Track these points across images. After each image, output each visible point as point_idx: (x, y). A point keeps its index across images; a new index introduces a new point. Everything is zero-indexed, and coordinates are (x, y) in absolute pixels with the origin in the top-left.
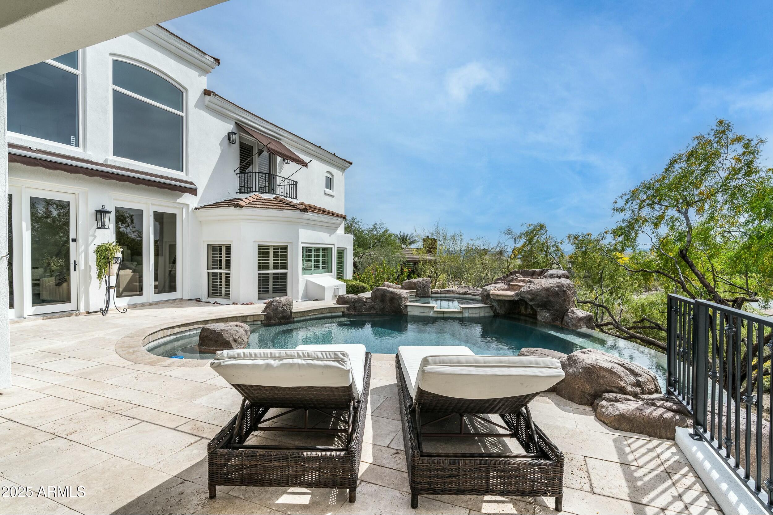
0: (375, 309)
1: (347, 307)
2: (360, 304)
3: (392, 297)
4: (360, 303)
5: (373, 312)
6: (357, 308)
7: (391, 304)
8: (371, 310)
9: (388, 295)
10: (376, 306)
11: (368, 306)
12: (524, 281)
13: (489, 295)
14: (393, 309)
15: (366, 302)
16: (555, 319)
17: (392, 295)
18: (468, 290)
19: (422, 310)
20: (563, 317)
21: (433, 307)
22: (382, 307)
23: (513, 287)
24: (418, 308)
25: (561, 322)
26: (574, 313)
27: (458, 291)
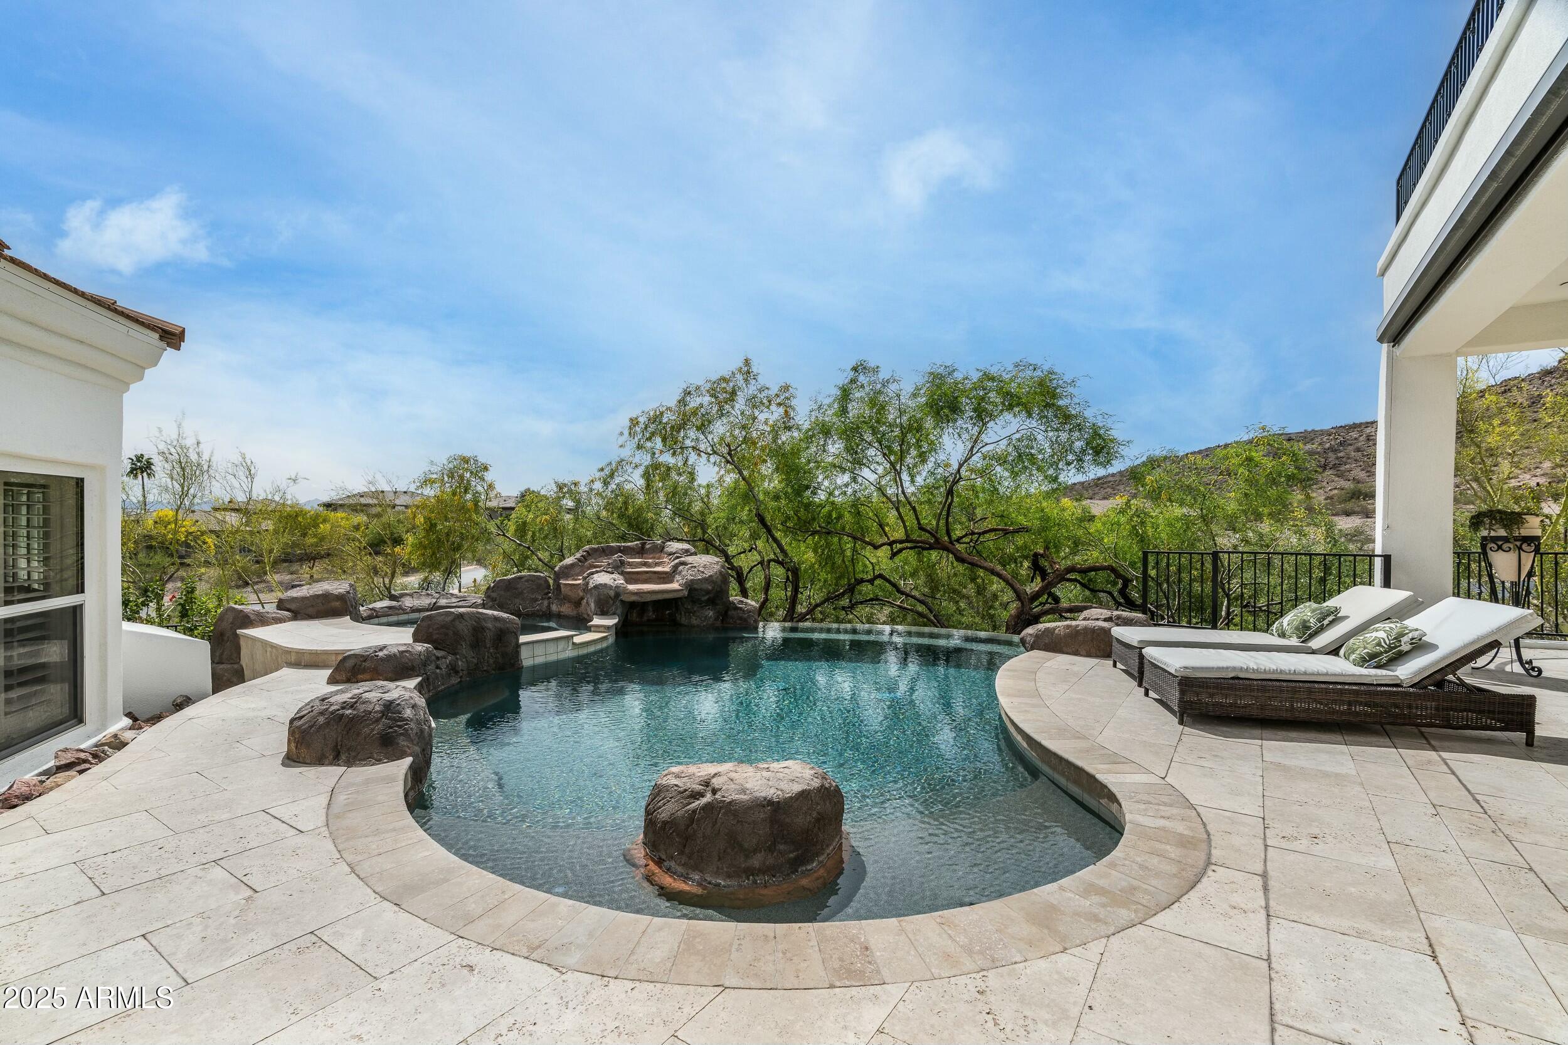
0: (457, 672)
2: (433, 667)
3: (501, 630)
5: (455, 680)
6: (431, 680)
7: (497, 648)
8: (449, 675)
10: (460, 663)
11: (444, 666)
12: (645, 564)
13: (617, 595)
14: (500, 660)
15: (438, 658)
16: (716, 619)
17: (498, 625)
18: (434, 600)
19: (551, 648)
20: (726, 612)
21: (572, 636)
22: (475, 661)
23: (634, 576)
24: (542, 645)
25: (722, 621)
26: (746, 604)
27: (411, 605)
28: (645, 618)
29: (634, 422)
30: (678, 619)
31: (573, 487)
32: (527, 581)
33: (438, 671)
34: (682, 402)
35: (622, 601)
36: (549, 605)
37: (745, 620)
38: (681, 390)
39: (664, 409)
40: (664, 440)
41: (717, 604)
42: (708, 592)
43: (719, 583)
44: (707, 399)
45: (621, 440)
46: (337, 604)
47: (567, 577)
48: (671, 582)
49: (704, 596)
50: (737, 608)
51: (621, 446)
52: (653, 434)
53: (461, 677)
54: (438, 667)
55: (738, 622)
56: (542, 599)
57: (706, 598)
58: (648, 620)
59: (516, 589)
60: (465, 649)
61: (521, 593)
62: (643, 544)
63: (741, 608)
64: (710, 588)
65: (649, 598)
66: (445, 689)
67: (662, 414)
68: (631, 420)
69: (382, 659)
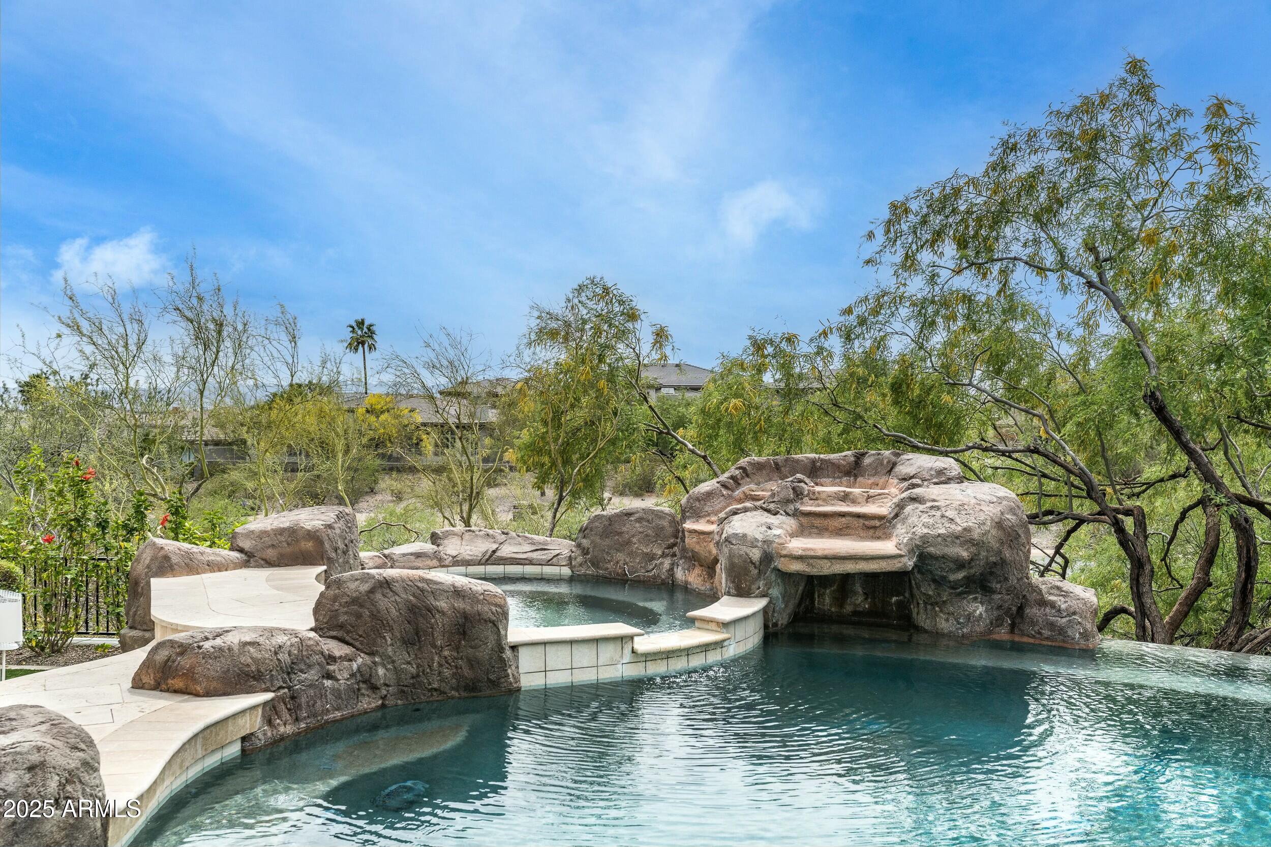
0: (374, 688)
1: (265, 704)
2: (312, 675)
3: (465, 616)
4: (310, 666)
5: (368, 703)
6: (303, 700)
7: (457, 649)
8: (356, 693)
9: (442, 604)
10: (381, 671)
11: (343, 676)
12: (845, 498)
13: (767, 558)
14: (466, 672)
15: (331, 659)
16: (997, 622)
17: (460, 604)
18: (495, 546)
19: (584, 656)
20: (1021, 609)
21: (631, 638)
22: (413, 670)
23: (817, 522)
24: (565, 651)
25: (1013, 626)
26: (1066, 594)
27: (454, 553)
28: (849, 609)
29: (899, 210)
30: (914, 615)
31: (784, 345)
32: (639, 520)
33: (328, 683)
34: (1000, 166)
35: (777, 570)
36: (671, 569)
37: (1062, 631)
38: (996, 142)
39: (962, 182)
40: (962, 244)
41: (992, 591)
42: (960, 564)
43: (995, 545)
44: (1051, 157)
45: (868, 250)
46: (309, 545)
47: (697, 515)
48: (888, 536)
49: (951, 571)
50: (1043, 603)
51: (868, 262)
52: (938, 235)
53: (384, 698)
54: (329, 676)
55: (1046, 633)
56: (664, 555)
57: (960, 575)
58: (855, 613)
59: (620, 534)
60: (389, 645)
61: (629, 543)
62: (859, 457)
63: (1052, 605)
64: (965, 554)
65: (827, 569)
66: (343, 719)
67: (957, 192)
68: (894, 207)
69: (206, 656)
